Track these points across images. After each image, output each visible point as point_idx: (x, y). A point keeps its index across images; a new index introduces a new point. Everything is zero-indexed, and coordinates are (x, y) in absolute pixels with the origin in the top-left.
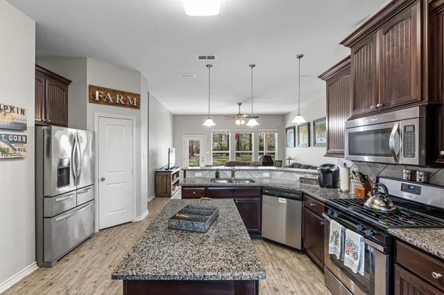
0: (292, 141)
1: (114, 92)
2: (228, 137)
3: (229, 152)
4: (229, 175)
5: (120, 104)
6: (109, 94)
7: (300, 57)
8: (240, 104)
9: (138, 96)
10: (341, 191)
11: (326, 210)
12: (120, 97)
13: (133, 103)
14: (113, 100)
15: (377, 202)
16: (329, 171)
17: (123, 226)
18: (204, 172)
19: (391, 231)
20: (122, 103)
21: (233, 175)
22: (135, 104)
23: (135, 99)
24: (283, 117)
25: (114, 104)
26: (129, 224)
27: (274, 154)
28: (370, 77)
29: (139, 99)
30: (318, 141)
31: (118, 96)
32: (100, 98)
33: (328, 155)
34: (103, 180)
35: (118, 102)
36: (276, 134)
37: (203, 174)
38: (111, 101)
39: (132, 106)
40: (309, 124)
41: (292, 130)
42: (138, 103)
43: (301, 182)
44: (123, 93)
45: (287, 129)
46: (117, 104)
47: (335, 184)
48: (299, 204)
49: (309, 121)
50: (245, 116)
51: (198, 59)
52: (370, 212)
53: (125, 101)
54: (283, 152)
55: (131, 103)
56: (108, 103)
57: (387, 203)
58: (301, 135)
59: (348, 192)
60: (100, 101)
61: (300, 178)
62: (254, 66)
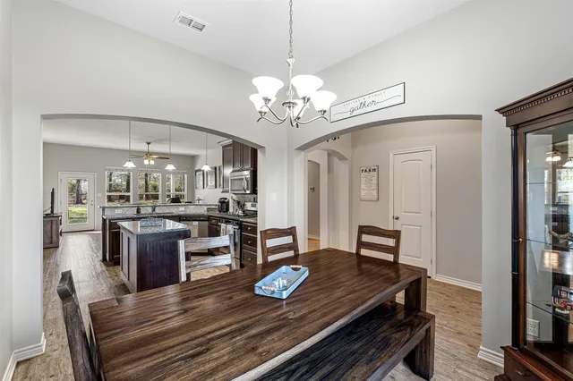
0: (201, 183)
2: (129, 177)
3: (131, 194)
4: (150, 210)
8: (149, 144)
15: (240, 212)
16: (224, 202)
18: (125, 209)
21: (154, 210)
24: (193, 158)
33: (223, 192)
36: (186, 176)
37: (123, 210)
40: (216, 168)
41: (201, 173)
43: (208, 211)
45: (196, 171)
47: (227, 209)
48: (206, 223)
49: (215, 166)
50: (154, 157)
52: (238, 216)
54: (193, 193)
57: (244, 211)
58: (209, 178)
61: (207, 209)
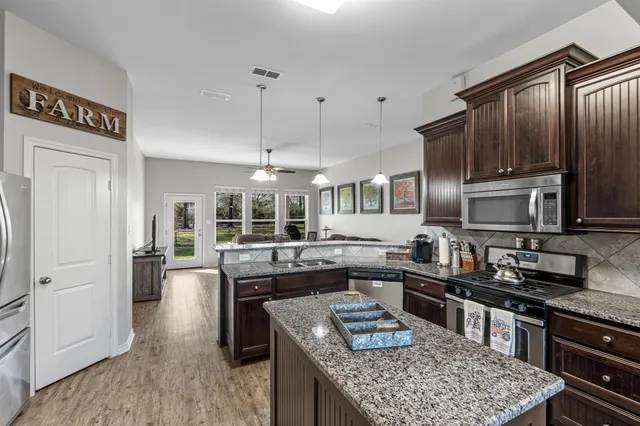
0: (330, 207)
1: (73, 100)
3: (243, 220)
4: (291, 255)
5: (86, 127)
6: (60, 102)
7: (382, 100)
8: (269, 151)
9: (123, 116)
10: (441, 266)
11: (451, 290)
12: (86, 113)
13: (114, 128)
14: (71, 116)
15: (507, 274)
16: (423, 243)
17: (92, 369)
18: (254, 252)
19: (550, 302)
20: (91, 124)
21: (298, 255)
22: (117, 131)
23: (117, 120)
25: (73, 124)
26: (106, 364)
27: (303, 223)
28: (495, 137)
29: (125, 122)
30: (367, 206)
31: (81, 109)
32: (39, 106)
33: (427, 223)
34: (44, 282)
35: (81, 121)
36: (307, 197)
37: (251, 255)
38: (66, 116)
39: (111, 134)
40: (354, 185)
41: (329, 192)
42: (123, 129)
43: (388, 258)
44: (90, 104)
45: (321, 191)
46: (79, 124)
49: (353, 181)
50: (277, 169)
51: (251, 73)
53: (99, 121)
54: (315, 221)
55: (109, 128)
56: (58, 119)
57: (517, 274)
58: (342, 199)
59: (449, 265)
60: (40, 113)
61: (387, 253)
62: (322, 100)
